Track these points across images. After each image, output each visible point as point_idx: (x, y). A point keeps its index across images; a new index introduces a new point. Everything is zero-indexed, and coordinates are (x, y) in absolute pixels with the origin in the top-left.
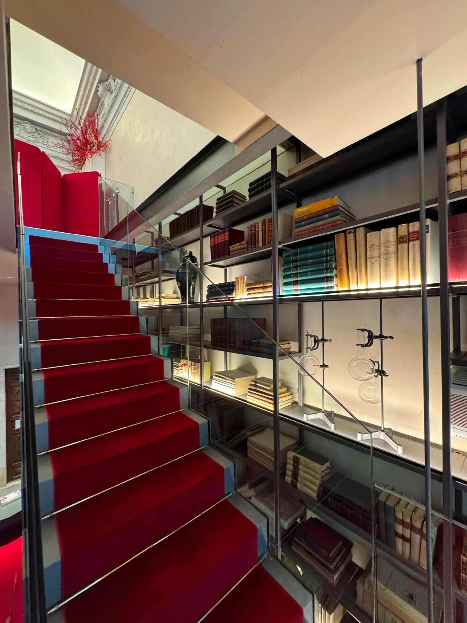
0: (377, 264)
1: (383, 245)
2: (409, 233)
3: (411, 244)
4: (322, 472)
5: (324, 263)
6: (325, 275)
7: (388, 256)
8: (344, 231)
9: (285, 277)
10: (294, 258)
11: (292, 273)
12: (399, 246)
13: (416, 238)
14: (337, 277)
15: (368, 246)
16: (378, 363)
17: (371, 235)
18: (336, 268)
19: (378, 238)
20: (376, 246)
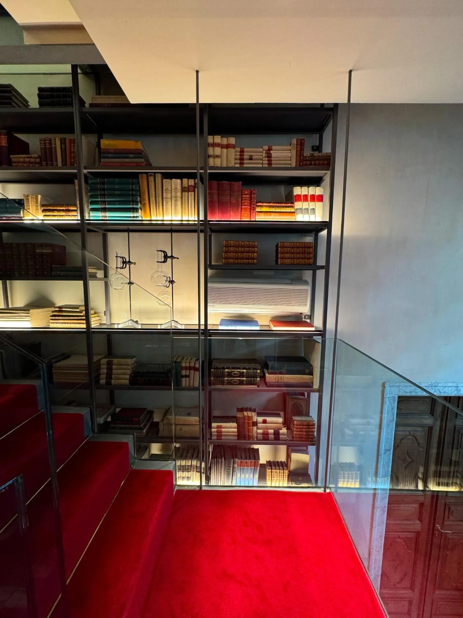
0: (169, 203)
1: (174, 190)
2: (189, 186)
3: (190, 193)
4: (133, 364)
5: (130, 196)
6: (131, 206)
7: (176, 199)
8: (147, 173)
9: (92, 203)
10: (102, 187)
11: (99, 200)
12: (183, 193)
13: (192, 190)
14: (141, 210)
15: (164, 189)
16: (170, 277)
17: (166, 181)
18: (141, 203)
19: (170, 184)
20: (169, 190)
